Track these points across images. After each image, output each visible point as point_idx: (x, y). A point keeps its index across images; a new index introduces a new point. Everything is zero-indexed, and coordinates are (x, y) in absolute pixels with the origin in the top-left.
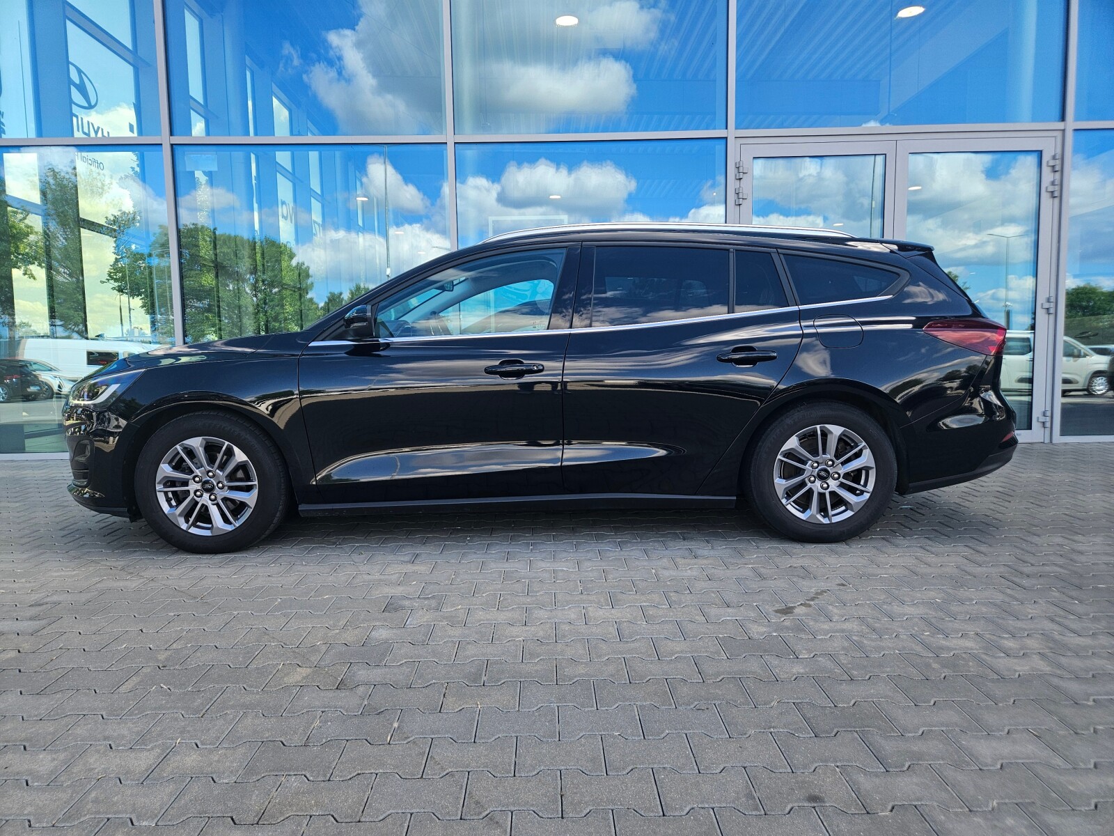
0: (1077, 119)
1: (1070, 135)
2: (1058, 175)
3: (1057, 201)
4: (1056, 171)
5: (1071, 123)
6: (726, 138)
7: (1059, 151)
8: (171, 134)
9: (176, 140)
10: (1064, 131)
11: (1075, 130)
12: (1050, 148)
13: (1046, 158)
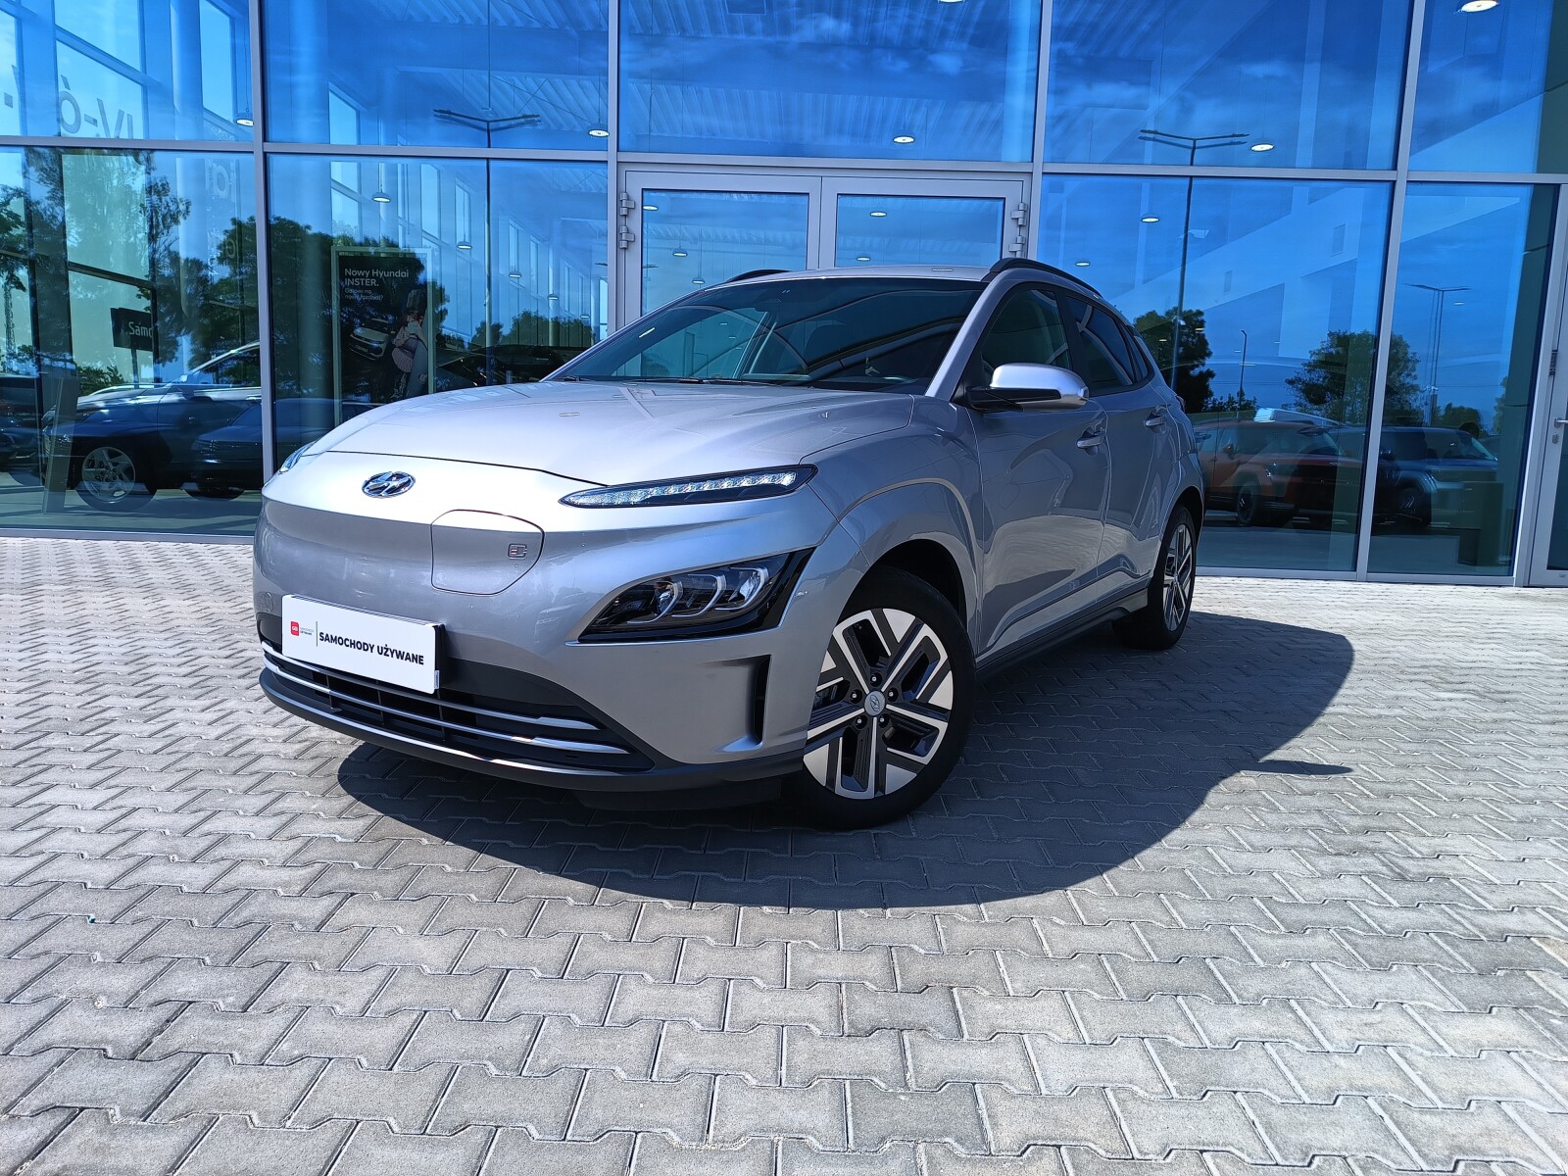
0: (1046, 161)
1: (1038, 177)
2: (1024, 231)
4: (1020, 226)
5: (1040, 166)
6: (607, 162)
7: (1025, 201)
10: (1032, 173)
11: (1043, 173)
13: (1012, 211)
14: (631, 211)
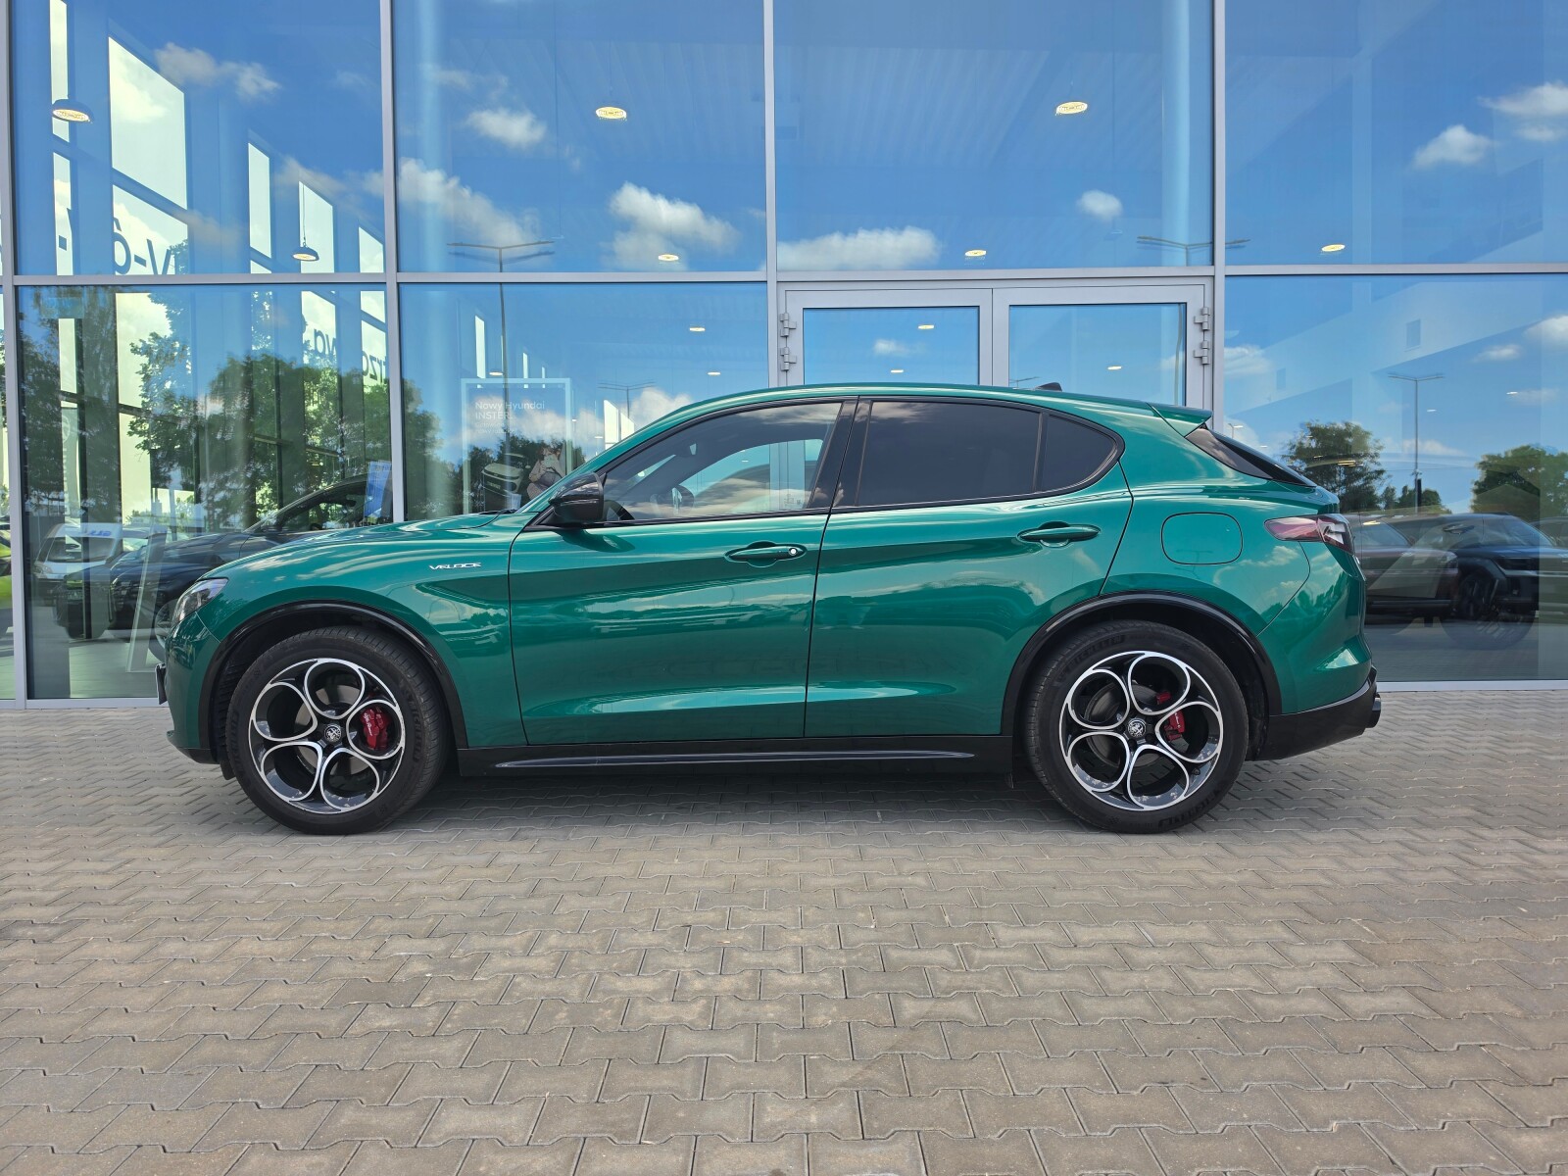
0: (1228, 263)
1: (1220, 281)
2: (1208, 336)
3: (1208, 369)
4: (1204, 331)
5: (1222, 269)
6: (765, 282)
7: (1209, 304)
8: (16, 273)
9: (20, 280)
10: (1214, 276)
11: (1227, 276)
12: (1195, 298)
13: (1192, 313)
14: (793, 331)
